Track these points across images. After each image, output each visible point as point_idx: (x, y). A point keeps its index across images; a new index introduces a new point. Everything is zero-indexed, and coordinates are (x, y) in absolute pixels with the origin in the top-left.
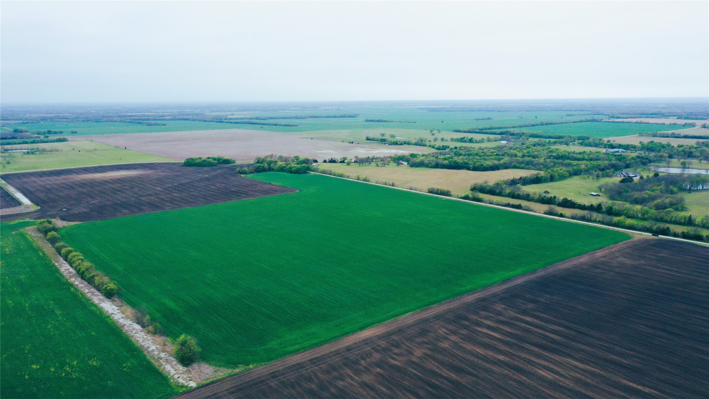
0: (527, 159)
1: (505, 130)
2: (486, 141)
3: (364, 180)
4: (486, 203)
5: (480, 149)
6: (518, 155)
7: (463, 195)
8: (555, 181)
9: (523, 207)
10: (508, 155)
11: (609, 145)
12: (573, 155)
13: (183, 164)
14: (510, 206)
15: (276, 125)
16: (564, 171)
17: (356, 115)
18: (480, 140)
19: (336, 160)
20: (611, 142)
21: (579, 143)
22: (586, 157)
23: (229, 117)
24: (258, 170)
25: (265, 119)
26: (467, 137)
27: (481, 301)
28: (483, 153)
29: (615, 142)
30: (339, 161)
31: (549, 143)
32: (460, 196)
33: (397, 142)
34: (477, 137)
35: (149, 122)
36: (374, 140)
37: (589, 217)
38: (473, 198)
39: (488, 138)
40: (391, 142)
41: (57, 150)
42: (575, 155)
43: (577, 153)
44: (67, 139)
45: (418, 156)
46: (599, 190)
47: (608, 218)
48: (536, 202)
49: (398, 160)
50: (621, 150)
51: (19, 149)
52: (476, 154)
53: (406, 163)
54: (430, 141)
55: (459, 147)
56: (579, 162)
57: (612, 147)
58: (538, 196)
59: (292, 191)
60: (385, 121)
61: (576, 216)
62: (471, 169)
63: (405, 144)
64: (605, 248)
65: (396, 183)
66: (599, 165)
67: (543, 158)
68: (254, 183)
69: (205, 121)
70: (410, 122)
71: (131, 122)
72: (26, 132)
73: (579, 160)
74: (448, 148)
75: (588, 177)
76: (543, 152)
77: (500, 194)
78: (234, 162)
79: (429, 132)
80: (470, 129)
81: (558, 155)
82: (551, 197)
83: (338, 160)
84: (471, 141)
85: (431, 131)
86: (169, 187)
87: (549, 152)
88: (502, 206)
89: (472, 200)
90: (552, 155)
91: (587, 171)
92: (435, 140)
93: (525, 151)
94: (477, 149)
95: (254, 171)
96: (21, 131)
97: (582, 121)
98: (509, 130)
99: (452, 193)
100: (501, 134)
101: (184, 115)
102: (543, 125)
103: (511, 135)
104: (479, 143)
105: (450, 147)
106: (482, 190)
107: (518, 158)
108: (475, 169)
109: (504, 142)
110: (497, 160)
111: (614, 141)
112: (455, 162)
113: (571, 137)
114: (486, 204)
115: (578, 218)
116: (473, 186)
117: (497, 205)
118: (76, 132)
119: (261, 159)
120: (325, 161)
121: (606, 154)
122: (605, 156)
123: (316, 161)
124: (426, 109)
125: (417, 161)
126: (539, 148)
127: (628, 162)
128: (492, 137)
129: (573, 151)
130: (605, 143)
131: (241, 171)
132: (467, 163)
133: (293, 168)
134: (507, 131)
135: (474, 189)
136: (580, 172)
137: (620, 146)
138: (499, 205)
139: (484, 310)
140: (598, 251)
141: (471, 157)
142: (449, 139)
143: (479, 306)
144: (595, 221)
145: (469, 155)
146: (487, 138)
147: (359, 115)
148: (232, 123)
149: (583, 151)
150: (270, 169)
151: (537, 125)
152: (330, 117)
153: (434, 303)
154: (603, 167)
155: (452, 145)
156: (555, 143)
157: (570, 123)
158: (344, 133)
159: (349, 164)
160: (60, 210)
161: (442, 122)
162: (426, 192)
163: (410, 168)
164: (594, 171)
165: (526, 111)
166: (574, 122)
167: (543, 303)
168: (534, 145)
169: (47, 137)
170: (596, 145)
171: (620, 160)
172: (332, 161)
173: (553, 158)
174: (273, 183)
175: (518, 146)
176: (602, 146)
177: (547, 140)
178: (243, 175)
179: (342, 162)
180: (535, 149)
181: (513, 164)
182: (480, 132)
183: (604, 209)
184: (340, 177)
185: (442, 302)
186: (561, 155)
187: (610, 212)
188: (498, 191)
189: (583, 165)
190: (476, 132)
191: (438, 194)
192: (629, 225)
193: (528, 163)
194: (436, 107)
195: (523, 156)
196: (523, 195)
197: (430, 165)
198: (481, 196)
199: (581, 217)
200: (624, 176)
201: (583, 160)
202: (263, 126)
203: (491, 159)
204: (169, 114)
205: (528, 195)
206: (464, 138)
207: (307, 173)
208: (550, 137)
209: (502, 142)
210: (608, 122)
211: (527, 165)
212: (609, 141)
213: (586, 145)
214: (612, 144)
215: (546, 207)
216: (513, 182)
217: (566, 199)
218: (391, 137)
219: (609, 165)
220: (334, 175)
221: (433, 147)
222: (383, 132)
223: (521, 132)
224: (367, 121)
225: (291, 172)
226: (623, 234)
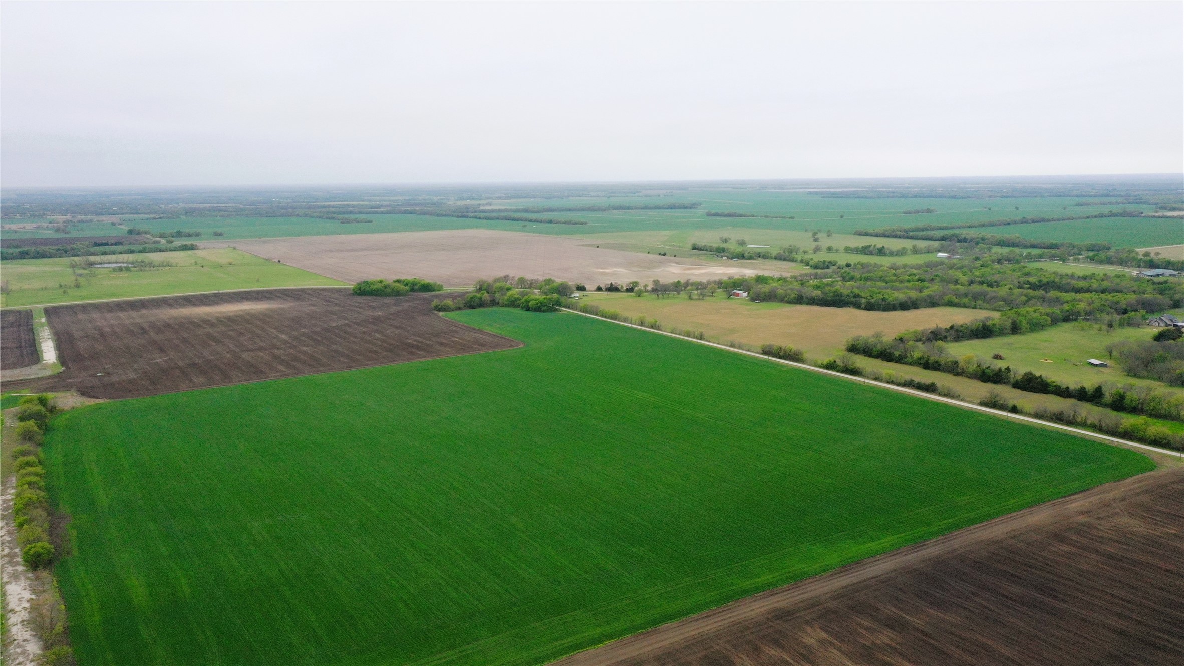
0: (976, 288)
1: (951, 232)
2: (909, 252)
3: (652, 327)
4: (868, 378)
5: (893, 267)
6: (961, 280)
7: (826, 361)
8: (1021, 333)
9: (940, 390)
10: (942, 280)
11: (1145, 262)
12: (1069, 280)
13: (352, 292)
14: (913, 386)
15: (551, 222)
16: (1041, 314)
17: (693, 205)
18: (898, 251)
19: (619, 287)
20: (1152, 255)
21: (1087, 257)
22: (1095, 285)
23: (482, 208)
24: (472, 304)
25: (538, 212)
26: (875, 246)
27: (778, 617)
28: (895, 275)
29: (1160, 256)
30: (625, 288)
31: (1029, 257)
32: (820, 362)
33: (743, 254)
34: (893, 244)
35: (346, 216)
36: (706, 250)
37: (1072, 415)
38: (843, 367)
39: (914, 246)
40: (732, 253)
41: (169, 265)
42: (1074, 282)
43: (1079, 277)
44: (196, 245)
45: (770, 281)
46: (1107, 353)
47: (1112, 417)
48: (969, 378)
49: (730, 287)
50: (1168, 272)
51: (113, 263)
52: (881, 279)
53: (744, 294)
54: (805, 252)
55: (855, 263)
56: (1078, 296)
57: (1152, 265)
58: (975, 366)
59: (511, 346)
60: (741, 216)
61: (1045, 412)
62: (863, 306)
63: (760, 257)
64: (1091, 491)
65: (706, 334)
66: (1117, 303)
67: (1008, 286)
68: (454, 328)
69: (438, 215)
70: (784, 218)
71: (320, 217)
72: (146, 233)
73: (1078, 291)
74: (834, 265)
75: (1091, 326)
76: (1010, 274)
77: (900, 360)
78: (440, 288)
79: (810, 234)
80: (886, 231)
81: (1040, 281)
82: (1000, 369)
83: (622, 287)
84: (881, 252)
85: (815, 234)
86: (304, 335)
87: (1023, 274)
88: (898, 385)
89: (842, 372)
90: (1028, 281)
91: (1089, 315)
92: (817, 250)
93: (977, 273)
94: (886, 268)
95: (465, 306)
96: (139, 233)
97: (1102, 216)
98: (957, 231)
99: (807, 356)
100: (943, 239)
101: (411, 205)
102: (1026, 222)
103: (959, 241)
104: (896, 255)
105: (837, 264)
106: (867, 351)
107: (959, 286)
108: (870, 307)
109: (945, 255)
110: (916, 290)
111: (1157, 254)
112: (838, 294)
113: (1074, 247)
114: (867, 381)
115: (1047, 417)
116: (851, 343)
117: (888, 383)
118: (221, 234)
119: (486, 284)
120: (599, 289)
121: (1137, 279)
122: (1133, 283)
123: (581, 288)
124: (822, 193)
125: (763, 290)
126: (1007, 266)
127: (1177, 297)
128: (922, 244)
129: (1069, 272)
130: (1140, 257)
131: (440, 307)
132: (857, 296)
133: (531, 302)
134: (954, 235)
135: (853, 349)
136: (1077, 316)
137: (1168, 264)
138: (892, 383)
139: (776, 643)
140: (1076, 496)
141: (869, 283)
142: (842, 248)
143: (769, 631)
144: (1084, 425)
145: (867, 279)
146: (911, 247)
147: (700, 204)
148: (480, 218)
149: (1090, 273)
150: (494, 303)
151: (1015, 223)
152: (650, 208)
153: (671, 617)
154: (1125, 306)
155: (842, 259)
156: (1040, 257)
157: (1079, 218)
158: (660, 238)
159: (639, 294)
160: (91, 376)
161: (842, 217)
162: (757, 353)
163: (751, 303)
164: (1104, 315)
165: (1003, 197)
166: (1088, 218)
167: (917, 629)
168: (999, 261)
169: (171, 242)
170: (1122, 262)
171: (1162, 292)
172: (612, 288)
173: (1028, 286)
174: (487, 329)
175: (966, 262)
176: (1133, 264)
177: (1025, 252)
178: (441, 314)
179: (630, 290)
180: (996, 269)
181: (946, 298)
182: (903, 235)
183: (1108, 398)
184: (612, 319)
185: (691, 616)
186: (1045, 280)
187: (1119, 404)
188: (897, 354)
189: (1083, 302)
190: (896, 236)
191: (780, 358)
192: (1155, 436)
193: (976, 296)
194: (841, 190)
195: (971, 282)
196: (947, 363)
197: (786, 299)
198: (860, 361)
199: (1055, 414)
200: (1167, 325)
201: (1088, 290)
202: (527, 223)
203: (907, 288)
204: (388, 203)
205: (956, 363)
206: (870, 246)
207: (556, 310)
208: (1034, 246)
209: (940, 254)
210: (1154, 217)
211: (974, 300)
212: (1147, 254)
213: (1101, 262)
214: (1152, 261)
215: (985, 390)
216: (936, 336)
217: (1031, 374)
218: (739, 244)
219: (1138, 302)
220: (602, 316)
221: (807, 264)
222: (725, 235)
223: (981, 236)
224: (709, 215)
225: (528, 309)
226: (1141, 457)
